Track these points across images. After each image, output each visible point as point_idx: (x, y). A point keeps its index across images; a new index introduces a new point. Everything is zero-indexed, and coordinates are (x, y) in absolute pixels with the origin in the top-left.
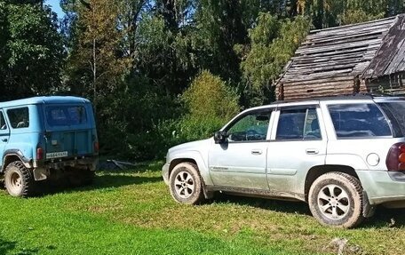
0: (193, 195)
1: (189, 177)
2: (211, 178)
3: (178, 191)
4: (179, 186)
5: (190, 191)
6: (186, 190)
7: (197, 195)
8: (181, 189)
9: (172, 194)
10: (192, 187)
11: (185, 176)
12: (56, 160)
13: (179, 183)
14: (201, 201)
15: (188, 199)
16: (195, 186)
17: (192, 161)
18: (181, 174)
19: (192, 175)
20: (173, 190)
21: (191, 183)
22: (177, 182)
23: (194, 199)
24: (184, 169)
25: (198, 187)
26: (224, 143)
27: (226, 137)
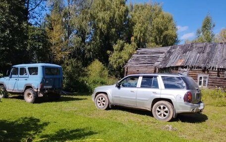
1: (104, 99)
2: (113, 100)
3: (99, 104)
4: (99, 103)
5: (103, 104)
7: (106, 106)
9: (96, 105)
10: (104, 103)
11: (102, 99)
12: (47, 89)
14: (108, 109)
15: (103, 107)
17: (105, 93)
18: (100, 98)
19: (105, 98)
21: (104, 101)
22: (98, 101)
23: (105, 108)
24: (102, 96)
25: (107, 103)
26: (119, 87)
27: (120, 85)
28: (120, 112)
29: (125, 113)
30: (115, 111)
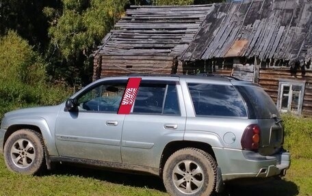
0: (33, 165)
1: (30, 145)
2: (57, 147)
3: (14, 161)
4: (17, 155)
5: (29, 160)
6: (24, 160)
7: (38, 165)
8: (19, 158)
9: (6, 163)
10: (32, 156)
11: (25, 144)
13: (17, 151)
14: (42, 172)
15: (29, 168)
16: (37, 154)
17: (36, 129)
18: (20, 142)
19: (34, 143)
20: (9, 158)
21: (31, 151)
22: (14, 150)
23: (35, 169)
24: (24, 136)
25: (41, 156)
26: (74, 111)
27: (76, 105)
28: (76, 180)
29: (90, 182)
30: (61, 178)
